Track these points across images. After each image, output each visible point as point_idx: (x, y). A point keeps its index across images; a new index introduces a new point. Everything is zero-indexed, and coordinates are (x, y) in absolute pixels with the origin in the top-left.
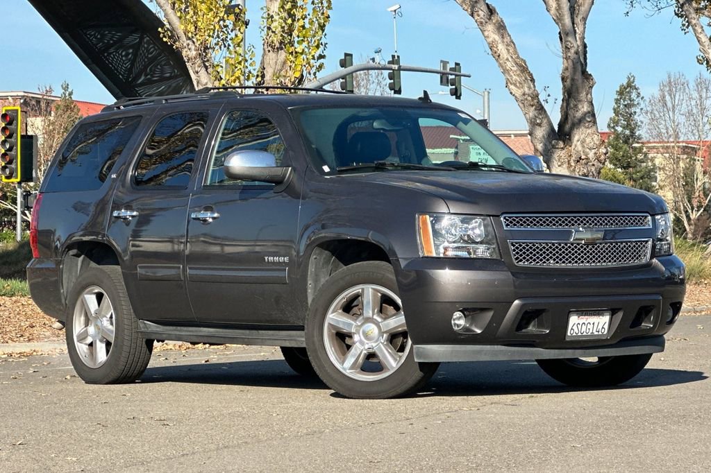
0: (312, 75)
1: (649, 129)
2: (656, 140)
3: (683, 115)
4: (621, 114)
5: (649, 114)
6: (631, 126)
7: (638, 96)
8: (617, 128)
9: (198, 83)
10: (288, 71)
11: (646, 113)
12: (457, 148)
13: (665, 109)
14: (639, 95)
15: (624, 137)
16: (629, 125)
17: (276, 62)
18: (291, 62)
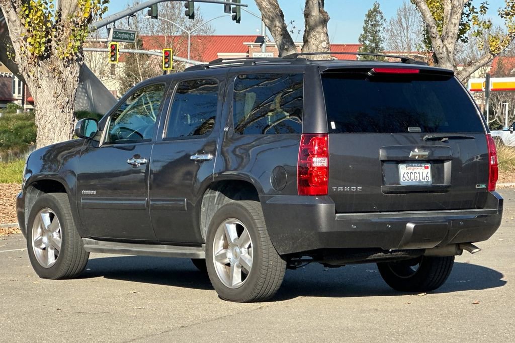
0: (98, 15)
1: (390, 43)
2: (394, 51)
3: (414, 33)
4: (369, 31)
5: (389, 32)
6: (376, 40)
7: (382, 19)
8: (365, 42)
9: (9, 20)
10: (80, 12)
11: (387, 31)
12: (248, 52)
13: (401, 29)
14: (382, 17)
15: (370, 49)
16: (374, 39)
17: (70, 5)
18: (82, 5)
